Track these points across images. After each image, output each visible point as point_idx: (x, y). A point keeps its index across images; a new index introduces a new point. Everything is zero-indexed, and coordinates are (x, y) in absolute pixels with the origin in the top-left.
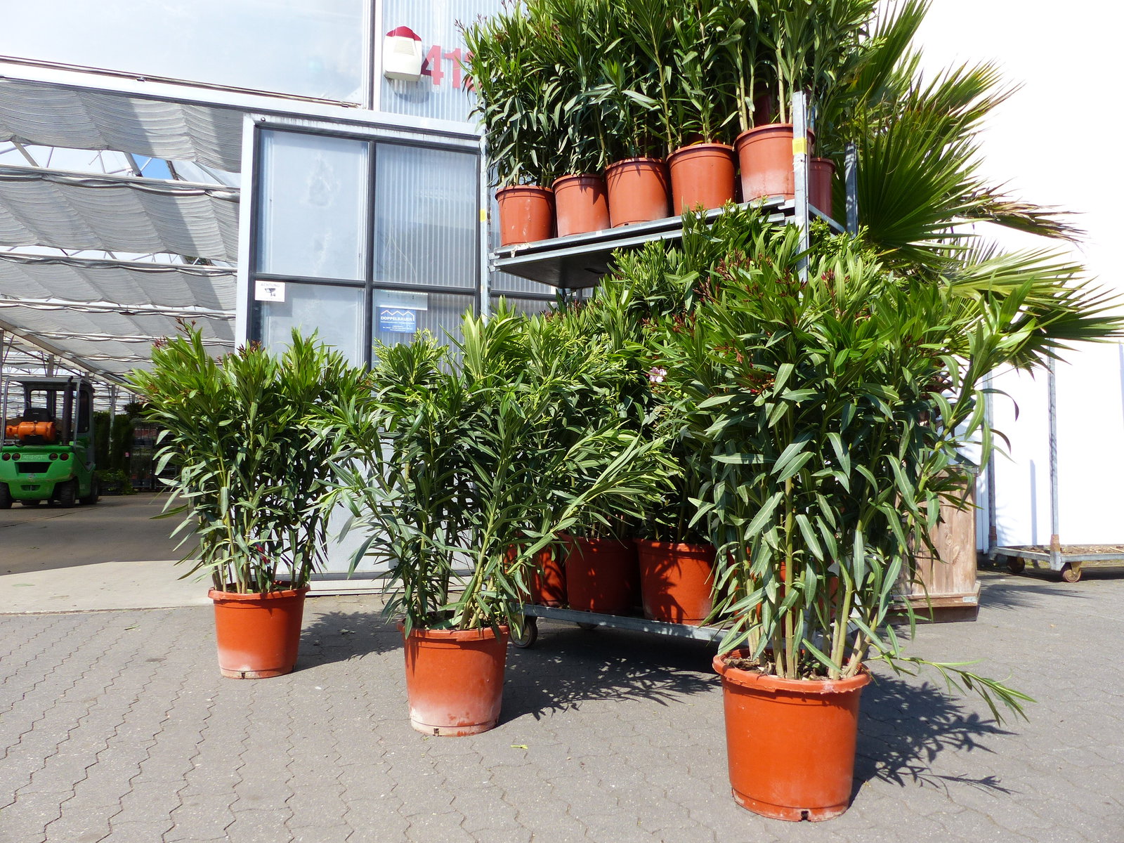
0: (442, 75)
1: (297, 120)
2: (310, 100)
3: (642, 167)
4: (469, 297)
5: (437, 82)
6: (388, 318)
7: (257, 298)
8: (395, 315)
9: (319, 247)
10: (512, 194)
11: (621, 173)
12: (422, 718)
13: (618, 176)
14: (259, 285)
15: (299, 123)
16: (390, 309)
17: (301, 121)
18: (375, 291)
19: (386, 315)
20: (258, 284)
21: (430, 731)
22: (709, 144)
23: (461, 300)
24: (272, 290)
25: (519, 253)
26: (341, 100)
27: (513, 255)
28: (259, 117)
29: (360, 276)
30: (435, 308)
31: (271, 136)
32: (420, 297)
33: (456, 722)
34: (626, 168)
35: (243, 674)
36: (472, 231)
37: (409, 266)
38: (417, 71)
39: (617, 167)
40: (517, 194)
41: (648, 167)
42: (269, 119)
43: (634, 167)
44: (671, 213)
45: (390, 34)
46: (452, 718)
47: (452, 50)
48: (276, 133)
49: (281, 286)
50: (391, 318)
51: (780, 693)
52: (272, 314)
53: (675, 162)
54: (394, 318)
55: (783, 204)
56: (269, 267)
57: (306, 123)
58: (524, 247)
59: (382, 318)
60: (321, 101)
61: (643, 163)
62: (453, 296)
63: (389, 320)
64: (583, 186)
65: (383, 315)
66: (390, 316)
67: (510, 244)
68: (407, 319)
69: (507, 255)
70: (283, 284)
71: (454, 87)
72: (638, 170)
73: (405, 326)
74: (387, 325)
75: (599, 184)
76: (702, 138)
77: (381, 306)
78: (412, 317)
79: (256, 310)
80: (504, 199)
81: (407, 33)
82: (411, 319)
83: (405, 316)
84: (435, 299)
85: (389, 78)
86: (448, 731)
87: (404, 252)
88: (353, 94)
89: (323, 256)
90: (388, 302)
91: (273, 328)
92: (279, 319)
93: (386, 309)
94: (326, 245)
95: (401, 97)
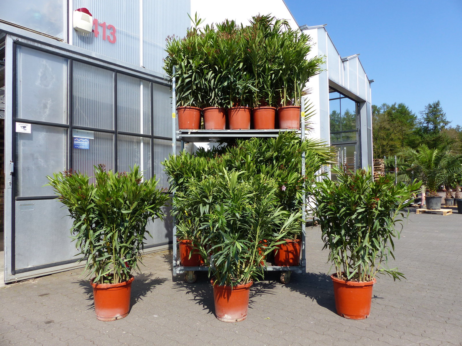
0: (98, 33)
1: (35, 43)
2: (39, 33)
3: (246, 110)
4: (112, 134)
5: (97, 36)
6: (77, 142)
7: (17, 131)
8: (81, 141)
9: (45, 107)
12: (230, 317)
13: (237, 112)
14: (18, 124)
15: (36, 44)
16: (78, 138)
17: (37, 44)
18: (73, 129)
19: (76, 141)
21: (234, 321)
22: (271, 107)
23: (108, 135)
24: (24, 127)
25: (192, 133)
26: (55, 36)
27: (189, 133)
28: (15, 38)
29: (64, 121)
30: (97, 138)
31: (20, 48)
32: (91, 133)
34: (241, 110)
35: (116, 318)
36: (111, 105)
37: (85, 118)
38: (91, 31)
41: (248, 110)
42: (20, 40)
43: (243, 110)
46: (242, 315)
47: (102, 23)
48: (23, 47)
49: (29, 126)
50: (79, 142)
52: (23, 139)
53: (258, 110)
54: (80, 142)
56: (21, 116)
57: (39, 45)
58: (194, 131)
59: (75, 142)
60: (45, 35)
61: (247, 108)
63: (78, 143)
65: (75, 141)
66: (78, 141)
67: (187, 129)
68: (86, 143)
69: (187, 133)
70: (30, 125)
71: (103, 40)
72: (245, 111)
73: (85, 146)
74: (77, 145)
76: (268, 104)
77: (74, 137)
78: (87, 142)
79: (15, 135)
81: (85, 11)
82: (87, 143)
83: (85, 142)
84: (96, 134)
85: (76, 30)
87: (83, 112)
88: (60, 34)
89: (47, 111)
90: (77, 135)
91: (23, 146)
92: (26, 142)
93: (76, 138)
94: (48, 106)
95: (81, 40)
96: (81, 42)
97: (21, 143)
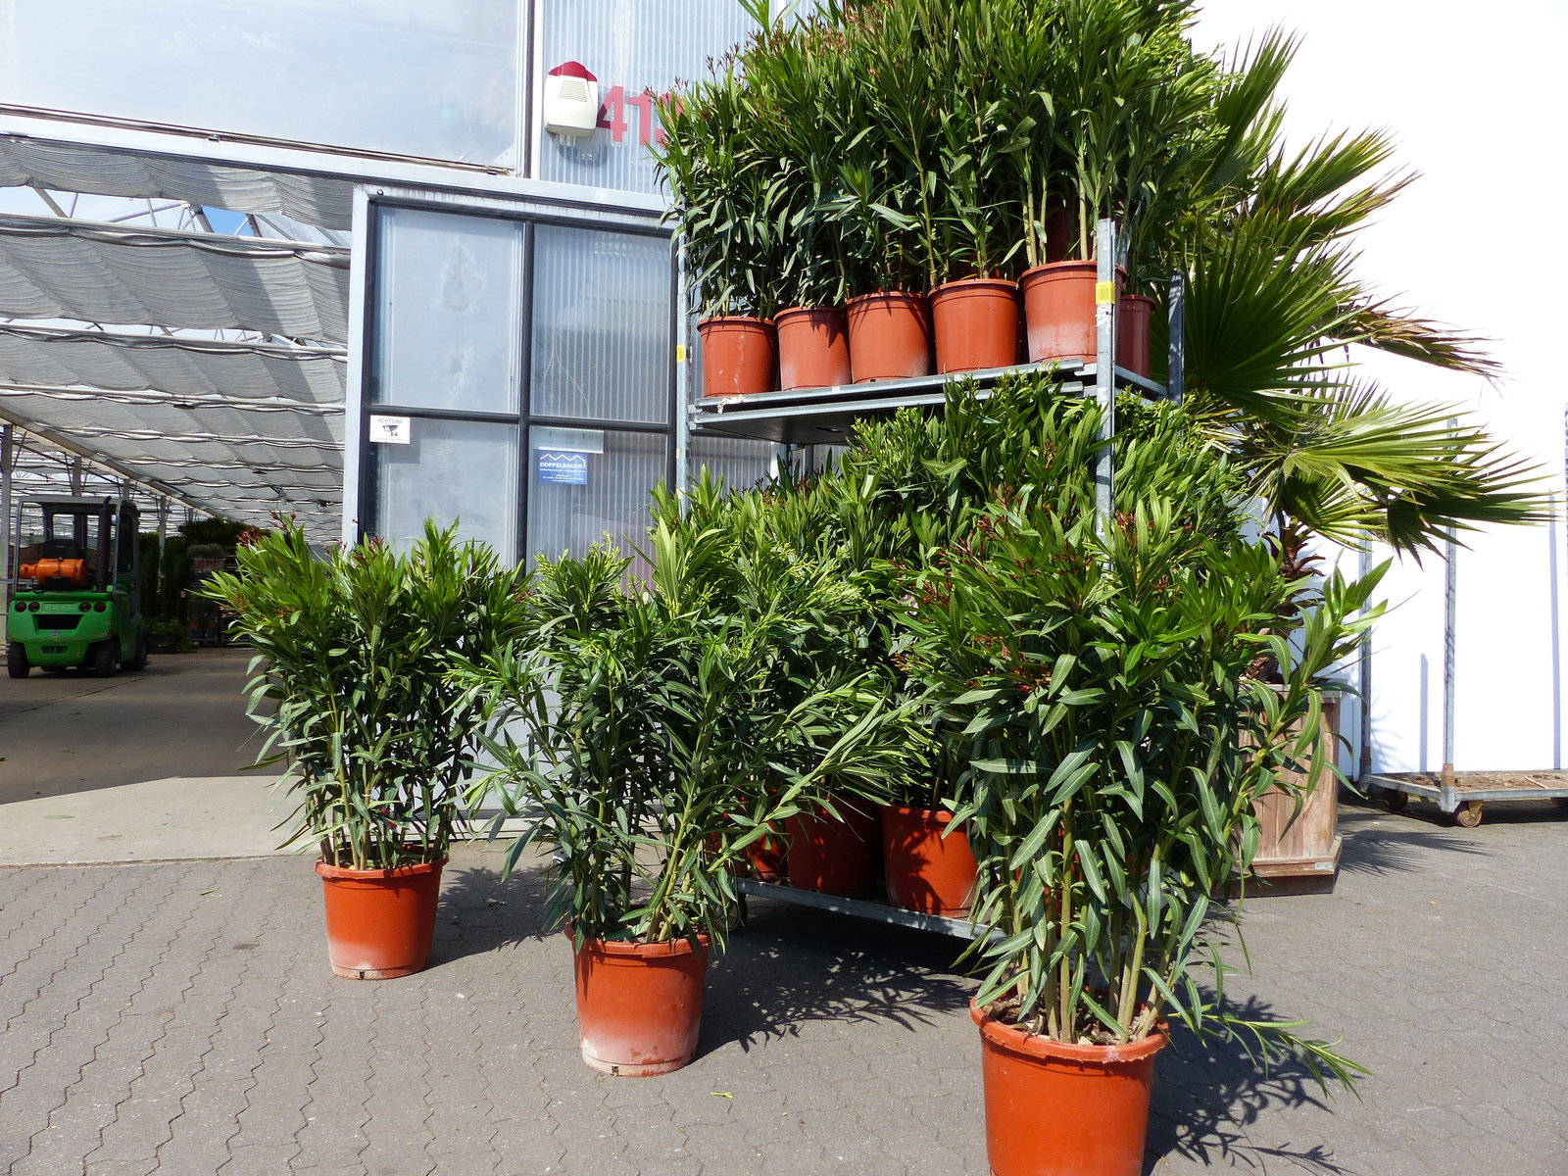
0: (625, 127)
1: (427, 192)
2: (444, 164)
3: (893, 304)
4: (660, 436)
5: (618, 138)
6: (550, 465)
7: (373, 438)
8: (559, 461)
9: (456, 367)
10: (720, 328)
11: (866, 310)
12: (596, 1052)
13: (861, 314)
14: (375, 421)
15: (429, 197)
16: (552, 452)
17: (432, 193)
18: (533, 429)
19: (547, 460)
20: (374, 419)
21: (607, 1069)
22: (985, 280)
23: (649, 440)
24: (392, 428)
25: (728, 408)
26: (487, 164)
27: (720, 411)
28: (374, 190)
29: (512, 408)
30: (613, 450)
31: (391, 214)
32: (596, 436)
33: (642, 1059)
34: (873, 305)
35: (362, 974)
36: (666, 344)
37: (578, 392)
38: (590, 123)
39: (862, 301)
40: (727, 327)
41: (902, 304)
42: (388, 192)
43: (883, 304)
44: (932, 369)
45: (555, 72)
46: (636, 1054)
47: (639, 91)
48: (398, 211)
49: (404, 424)
50: (554, 465)
51: (1051, 1060)
52: (393, 460)
53: (939, 300)
54: (557, 465)
55: (1081, 369)
56: (390, 397)
57: (439, 198)
58: (735, 400)
59: (542, 464)
60: (459, 165)
61: (896, 298)
62: (639, 434)
63: (551, 468)
64: (815, 323)
65: (543, 461)
66: (553, 461)
67: (716, 395)
68: (576, 466)
69: (713, 409)
70: (406, 421)
71: (641, 143)
72: (889, 308)
73: (572, 475)
74: (548, 474)
75: (837, 322)
76: (976, 272)
77: (541, 448)
78: (582, 463)
79: (370, 453)
80: (709, 333)
81: (578, 70)
82: (580, 466)
83: (572, 462)
84: (613, 438)
85: (552, 132)
86: (631, 1071)
87: (571, 373)
88: (503, 155)
89: (462, 380)
90: (550, 443)
91: (395, 478)
92: (403, 467)
93: (547, 451)
94: (465, 365)
95: (568, 158)
96: (568, 167)
97: (388, 471)
